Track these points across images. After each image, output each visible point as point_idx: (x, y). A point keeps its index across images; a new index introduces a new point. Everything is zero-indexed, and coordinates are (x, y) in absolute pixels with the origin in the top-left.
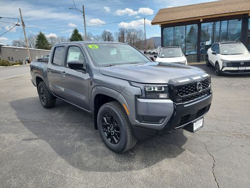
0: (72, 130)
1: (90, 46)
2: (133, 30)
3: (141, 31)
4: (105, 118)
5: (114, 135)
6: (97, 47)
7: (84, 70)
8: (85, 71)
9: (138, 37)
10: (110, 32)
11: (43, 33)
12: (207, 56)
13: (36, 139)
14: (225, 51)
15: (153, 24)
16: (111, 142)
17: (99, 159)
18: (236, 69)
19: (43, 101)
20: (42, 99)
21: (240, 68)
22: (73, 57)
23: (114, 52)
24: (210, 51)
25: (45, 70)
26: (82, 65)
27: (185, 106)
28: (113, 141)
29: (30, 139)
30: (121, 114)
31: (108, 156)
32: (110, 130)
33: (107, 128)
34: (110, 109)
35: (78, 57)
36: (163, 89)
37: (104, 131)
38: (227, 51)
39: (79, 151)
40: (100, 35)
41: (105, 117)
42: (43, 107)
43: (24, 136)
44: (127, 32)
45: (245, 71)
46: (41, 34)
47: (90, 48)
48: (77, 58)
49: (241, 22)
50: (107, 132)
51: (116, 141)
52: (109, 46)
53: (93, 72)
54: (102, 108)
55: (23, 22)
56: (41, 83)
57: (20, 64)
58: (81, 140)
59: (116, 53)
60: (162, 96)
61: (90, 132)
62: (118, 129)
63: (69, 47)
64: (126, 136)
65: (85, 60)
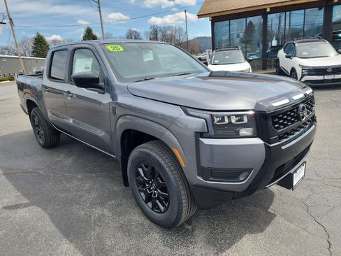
0: (87, 186)
1: (109, 47)
2: (170, 28)
3: (180, 29)
4: (140, 170)
5: (158, 198)
6: (122, 49)
7: (101, 88)
8: (102, 90)
9: (177, 38)
10: (138, 31)
11: (41, 34)
12: (278, 60)
13: (25, 206)
14: (304, 54)
15: (199, 16)
16: (152, 209)
17: (134, 242)
18: (321, 78)
19: (40, 138)
20: (38, 134)
21: (327, 77)
22: (83, 66)
23: (149, 57)
24: (281, 54)
25: (39, 88)
26: (97, 80)
27: (283, 148)
28: (155, 207)
29: (16, 207)
30: (170, 164)
31: (148, 233)
32: (149, 189)
33: (144, 186)
34: (149, 155)
35: (90, 66)
36: (246, 120)
37: (140, 191)
38: (306, 53)
39: (100, 226)
40: (123, 36)
41: (140, 167)
42: (39, 147)
43: (6, 201)
44: (161, 30)
45: (333, 80)
46: (39, 35)
47: (109, 51)
48: (88, 68)
49: (322, 11)
50: (145, 192)
51: (162, 208)
52: (141, 47)
53: (117, 92)
54: (135, 153)
55: (10, 19)
56: (34, 110)
57: (10, 80)
58: (102, 204)
59: (152, 58)
60: (243, 132)
61: (115, 188)
62: (164, 189)
63: (75, 50)
64: (180, 204)
65: (101, 71)
